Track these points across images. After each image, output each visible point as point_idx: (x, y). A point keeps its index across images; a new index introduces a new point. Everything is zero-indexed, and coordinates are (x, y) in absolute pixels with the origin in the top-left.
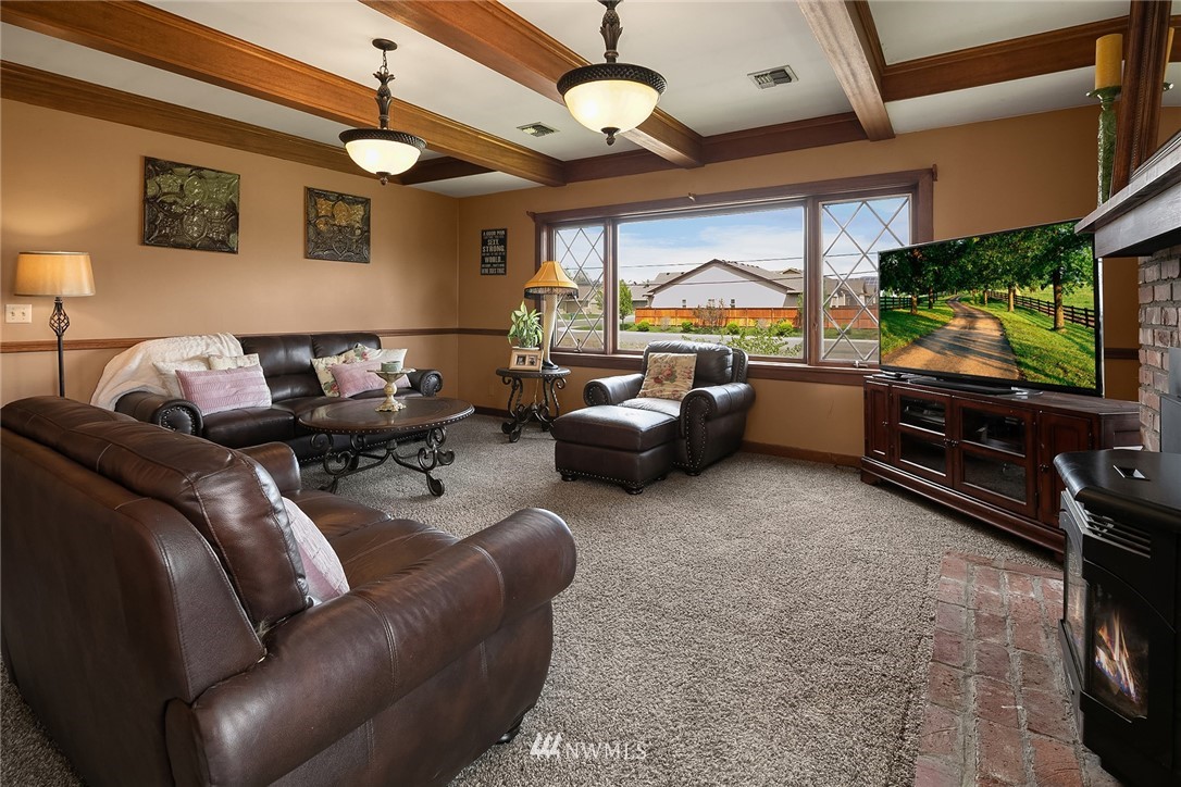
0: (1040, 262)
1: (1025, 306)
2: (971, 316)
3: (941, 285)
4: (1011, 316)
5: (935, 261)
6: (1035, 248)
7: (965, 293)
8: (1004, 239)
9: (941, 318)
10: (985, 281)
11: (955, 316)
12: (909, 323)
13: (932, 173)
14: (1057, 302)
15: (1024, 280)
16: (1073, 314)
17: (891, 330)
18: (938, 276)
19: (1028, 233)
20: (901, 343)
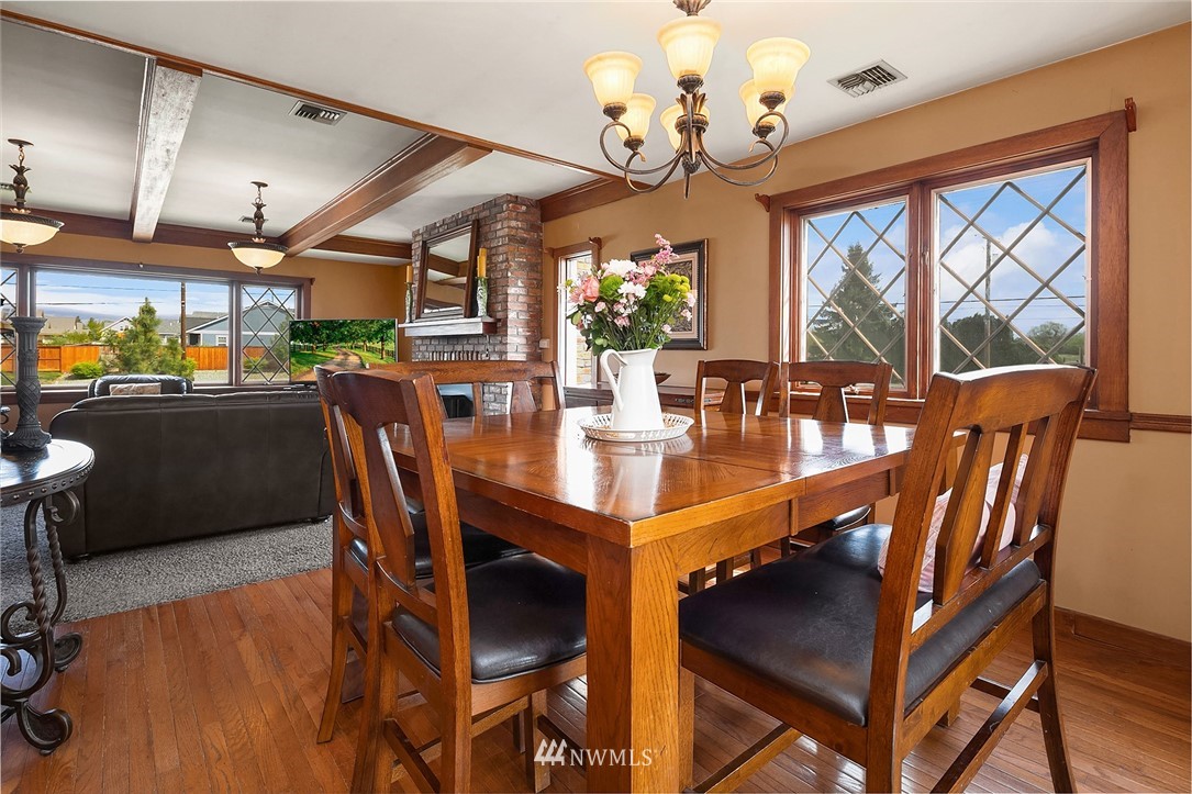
0: (377, 333)
1: (370, 350)
2: (345, 354)
3: (330, 339)
4: (365, 354)
5: (327, 328)
6: (375, 327)
7: (343, 344)
8: (362, 323)
9: (330, 355)
10: (353, 339)
11: (338, 354)
12: (311, 358)
13: (311, 281)
14: (383, 349)
15: (370, 340)
16: (388, 353)
17: (298, 362)
18: (328, 336)
19: (372, 322)
20: (305, 369)
